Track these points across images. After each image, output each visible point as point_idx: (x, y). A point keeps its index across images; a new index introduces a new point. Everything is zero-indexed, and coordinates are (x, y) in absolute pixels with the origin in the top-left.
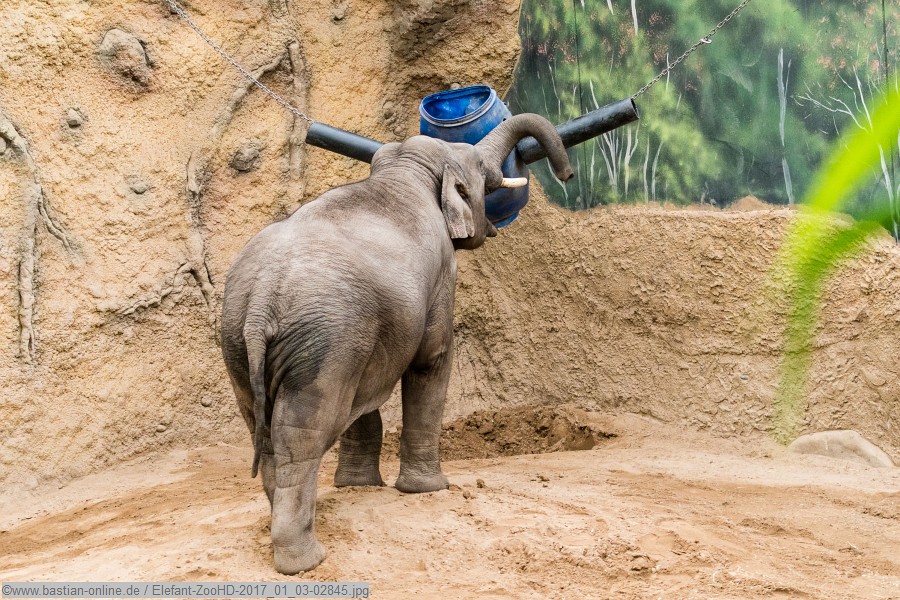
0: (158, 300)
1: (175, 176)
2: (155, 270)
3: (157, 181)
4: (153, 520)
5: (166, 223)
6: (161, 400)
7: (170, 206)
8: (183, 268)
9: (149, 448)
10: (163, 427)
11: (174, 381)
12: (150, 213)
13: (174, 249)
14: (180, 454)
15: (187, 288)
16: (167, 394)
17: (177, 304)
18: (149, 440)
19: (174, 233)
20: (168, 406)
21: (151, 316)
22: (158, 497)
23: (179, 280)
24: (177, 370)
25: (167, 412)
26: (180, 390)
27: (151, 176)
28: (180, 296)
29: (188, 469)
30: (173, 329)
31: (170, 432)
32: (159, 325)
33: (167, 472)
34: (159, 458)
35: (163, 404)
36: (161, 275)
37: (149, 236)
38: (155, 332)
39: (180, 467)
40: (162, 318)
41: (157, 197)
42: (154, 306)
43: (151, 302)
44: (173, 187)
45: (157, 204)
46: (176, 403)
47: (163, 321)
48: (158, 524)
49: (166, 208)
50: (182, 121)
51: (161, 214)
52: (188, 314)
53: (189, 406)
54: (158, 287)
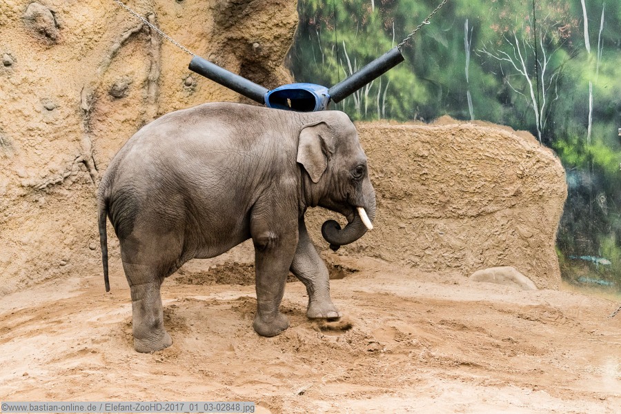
0: (62, 180)
1: (73, 99)
2: (61, 160)
3: (61, 102)
4: (57, 320)
5: (67, 130)
6: (63, 245)
7: (70, 118)
8: (78, 160)
9: (55, 276)
10: (65, 263)
11: (71, 233)
12: (57, 123)
13: (73, 147)
14: (75, 280)
15: (80, 172)
16: (67, 241)
17: (74, 182)
18: (55, 271)
19: (72, 136)
20: (67, 249)
21: (57, 190)
22: (61, 306)
23: (75, 167)
24: (74, 226)
25: (67, 253)
26: (75, 239)
27: (58, 99)
28: (76, 177)
29: (80, 290)
30: (71, 199)
31: (68, 266)
32: (62, 196)
33: (67, 291)
34: (62, 283)
35: (65, 248)
36: (64, 163)
37: (56, 138)
38: (59, 201)
39: (75, 289)
40: (64, 191)
41: (62, 112)
42: (59, 183)
43: (57, 181)
44: (72, 106)
45: (61, 117)
46: (73, 247)
47: (65, 194)
48: (60, 322)
49: (67, 120)
50: (78, 64)
51: (64, 124)
52: (81, 190)
53: (81, 249)
54: (62, 172)
